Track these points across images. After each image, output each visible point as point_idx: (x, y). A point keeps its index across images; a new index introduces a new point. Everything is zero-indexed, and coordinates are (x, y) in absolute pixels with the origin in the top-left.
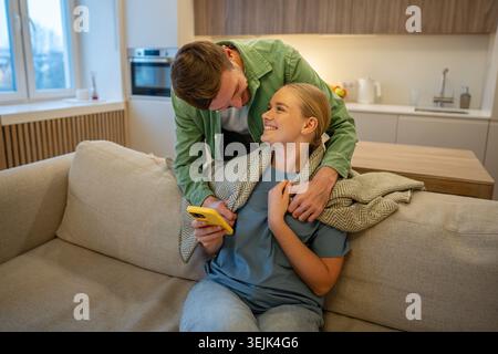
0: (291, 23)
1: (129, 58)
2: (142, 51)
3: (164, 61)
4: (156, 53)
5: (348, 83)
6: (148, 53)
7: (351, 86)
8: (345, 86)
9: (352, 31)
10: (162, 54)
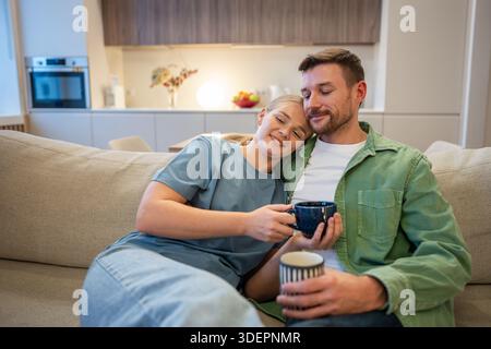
0: (205, 34)
1: (27, 67)
2: (44, 60)
3: (70, 70)
4: (62, 62)
5: (261, 90)
6: (50, 62)
7: (264, 93)
8: (258, 93)
9: (262, 42)
10: (69, 63)
